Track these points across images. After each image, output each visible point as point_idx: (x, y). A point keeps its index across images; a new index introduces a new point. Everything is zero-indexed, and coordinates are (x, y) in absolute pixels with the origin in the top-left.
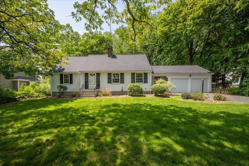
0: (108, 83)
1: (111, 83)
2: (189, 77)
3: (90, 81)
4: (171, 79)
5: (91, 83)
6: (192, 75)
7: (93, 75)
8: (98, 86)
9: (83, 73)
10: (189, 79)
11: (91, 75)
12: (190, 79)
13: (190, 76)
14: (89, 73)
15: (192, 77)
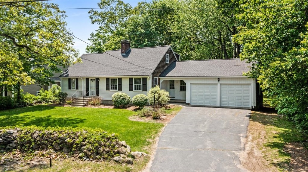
0: (106, 90)
1: (109, 90)
2: (216, 82)
3: (91, 87)
4: (190, 84)
5: (91, 89)
6: (221, 78)
7: (93, 80)
8: (97, 93)
9: (84, 78)
10: (217, 84)
11: (92, 80)
12: (219, 85)
13: (219, 80)
14: (90, 78)
15: (221, 82)
